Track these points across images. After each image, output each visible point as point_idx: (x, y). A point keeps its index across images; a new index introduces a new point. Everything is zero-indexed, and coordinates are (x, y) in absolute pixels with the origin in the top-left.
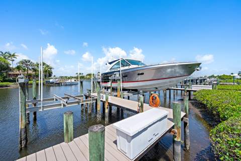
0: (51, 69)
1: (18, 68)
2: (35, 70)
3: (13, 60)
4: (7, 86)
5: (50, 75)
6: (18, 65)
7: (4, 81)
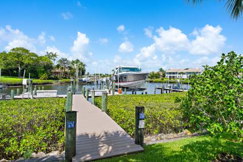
0: (84, 66)
1: (58, 66)
2: (70, 68)
3: (55, 60)
4: (51, 83)
5: (83, 73)
6: (58, 63)
7: (50, 79)
